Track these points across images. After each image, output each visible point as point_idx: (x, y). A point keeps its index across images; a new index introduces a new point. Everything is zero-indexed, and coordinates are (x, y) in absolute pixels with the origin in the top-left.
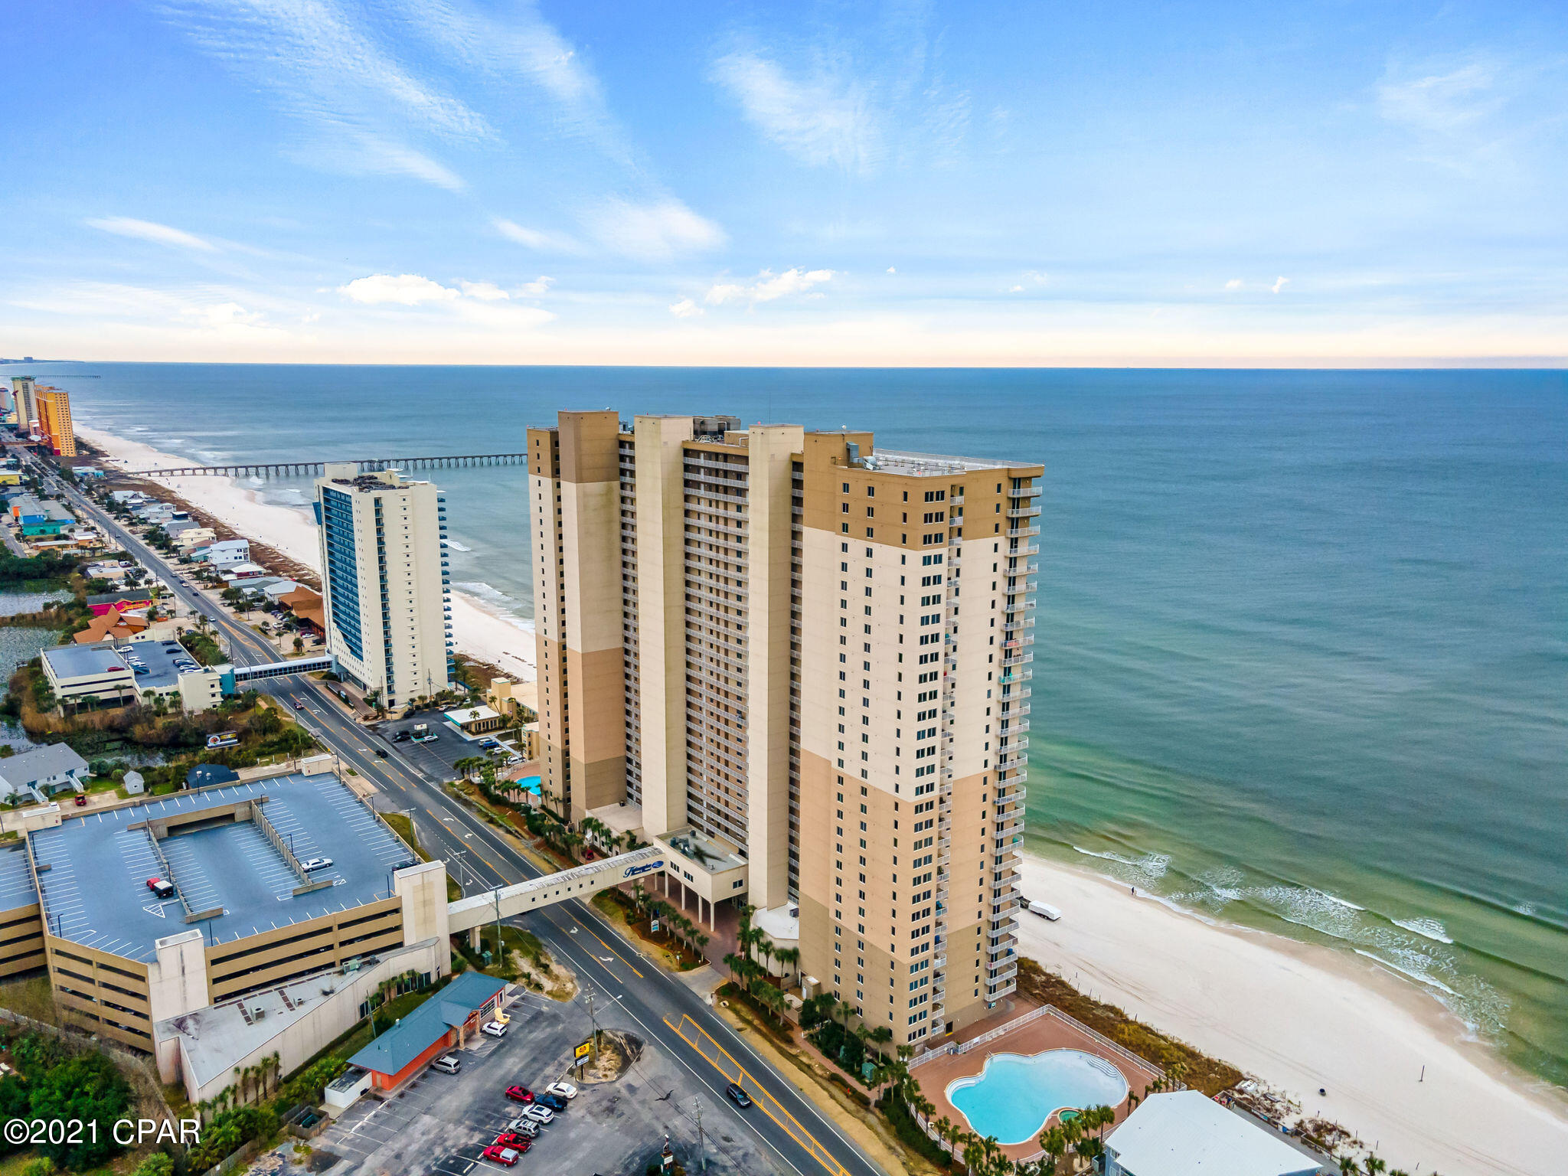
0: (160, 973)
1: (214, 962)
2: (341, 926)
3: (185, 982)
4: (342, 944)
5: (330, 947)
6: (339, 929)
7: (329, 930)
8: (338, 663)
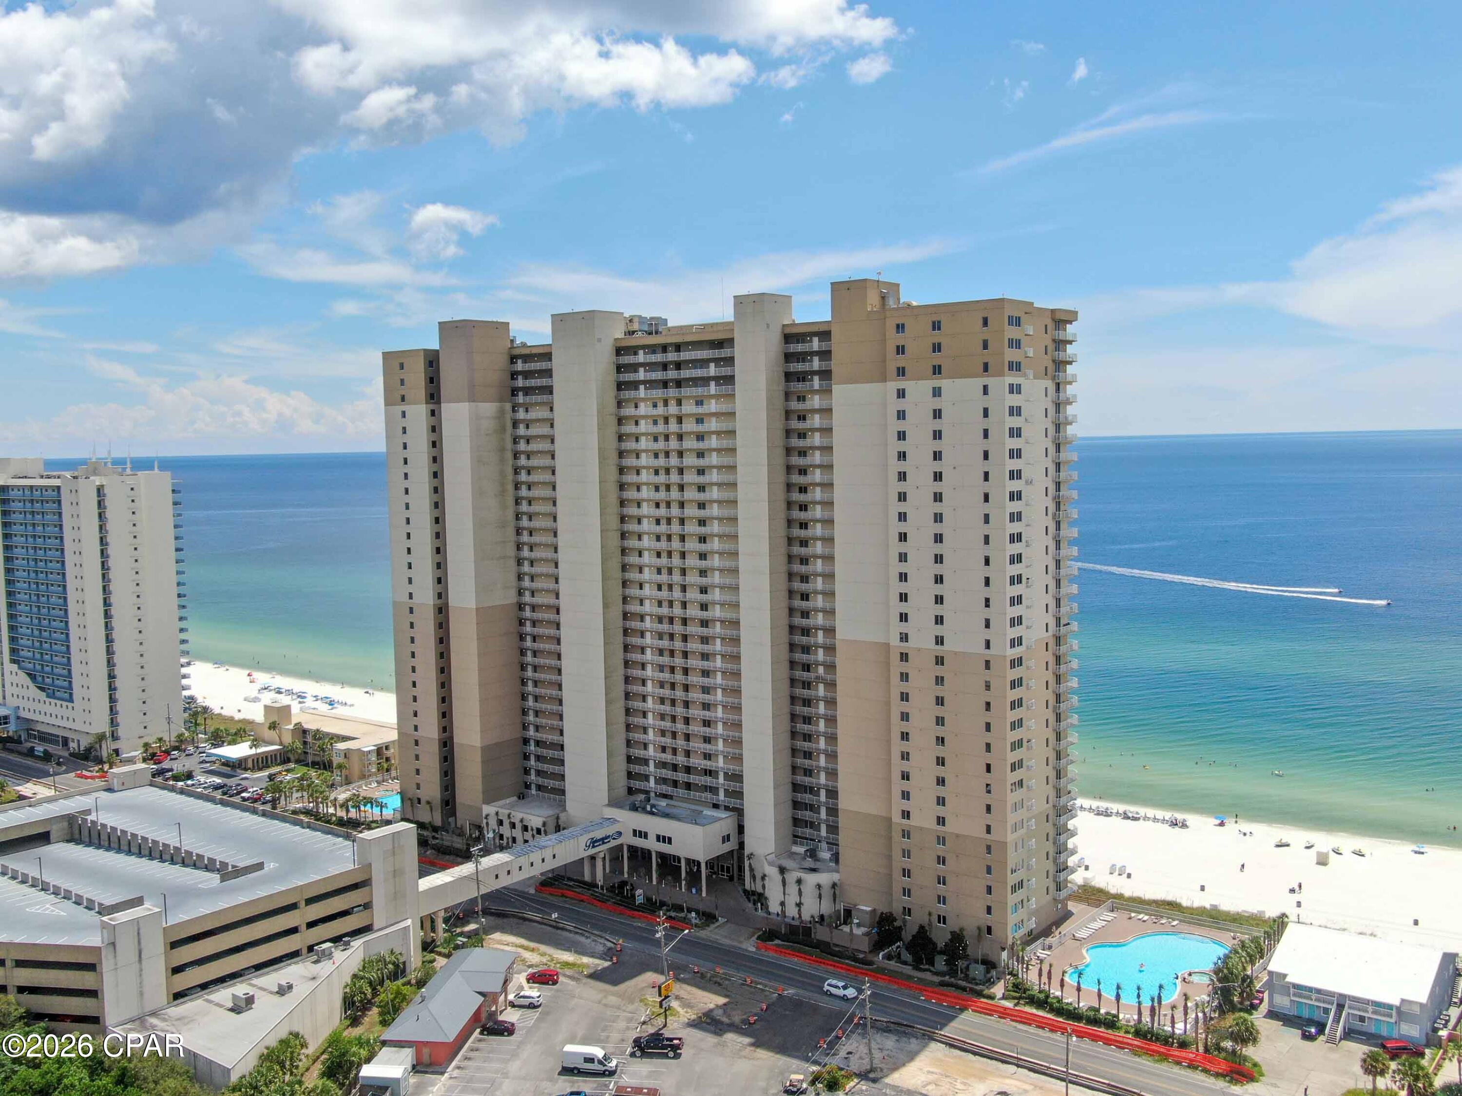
0: (115, 957)
1: (174, 945)
2: (310, 901)
3: (141, 970)
4: (311, 925)
5: (294, 930)
6: (306, 905)
7: (293, 906)
8: (18, 718)
